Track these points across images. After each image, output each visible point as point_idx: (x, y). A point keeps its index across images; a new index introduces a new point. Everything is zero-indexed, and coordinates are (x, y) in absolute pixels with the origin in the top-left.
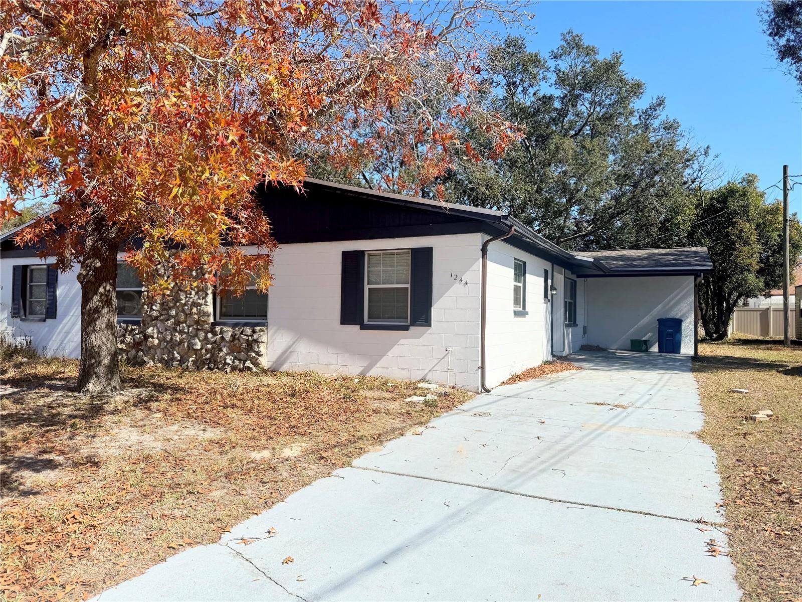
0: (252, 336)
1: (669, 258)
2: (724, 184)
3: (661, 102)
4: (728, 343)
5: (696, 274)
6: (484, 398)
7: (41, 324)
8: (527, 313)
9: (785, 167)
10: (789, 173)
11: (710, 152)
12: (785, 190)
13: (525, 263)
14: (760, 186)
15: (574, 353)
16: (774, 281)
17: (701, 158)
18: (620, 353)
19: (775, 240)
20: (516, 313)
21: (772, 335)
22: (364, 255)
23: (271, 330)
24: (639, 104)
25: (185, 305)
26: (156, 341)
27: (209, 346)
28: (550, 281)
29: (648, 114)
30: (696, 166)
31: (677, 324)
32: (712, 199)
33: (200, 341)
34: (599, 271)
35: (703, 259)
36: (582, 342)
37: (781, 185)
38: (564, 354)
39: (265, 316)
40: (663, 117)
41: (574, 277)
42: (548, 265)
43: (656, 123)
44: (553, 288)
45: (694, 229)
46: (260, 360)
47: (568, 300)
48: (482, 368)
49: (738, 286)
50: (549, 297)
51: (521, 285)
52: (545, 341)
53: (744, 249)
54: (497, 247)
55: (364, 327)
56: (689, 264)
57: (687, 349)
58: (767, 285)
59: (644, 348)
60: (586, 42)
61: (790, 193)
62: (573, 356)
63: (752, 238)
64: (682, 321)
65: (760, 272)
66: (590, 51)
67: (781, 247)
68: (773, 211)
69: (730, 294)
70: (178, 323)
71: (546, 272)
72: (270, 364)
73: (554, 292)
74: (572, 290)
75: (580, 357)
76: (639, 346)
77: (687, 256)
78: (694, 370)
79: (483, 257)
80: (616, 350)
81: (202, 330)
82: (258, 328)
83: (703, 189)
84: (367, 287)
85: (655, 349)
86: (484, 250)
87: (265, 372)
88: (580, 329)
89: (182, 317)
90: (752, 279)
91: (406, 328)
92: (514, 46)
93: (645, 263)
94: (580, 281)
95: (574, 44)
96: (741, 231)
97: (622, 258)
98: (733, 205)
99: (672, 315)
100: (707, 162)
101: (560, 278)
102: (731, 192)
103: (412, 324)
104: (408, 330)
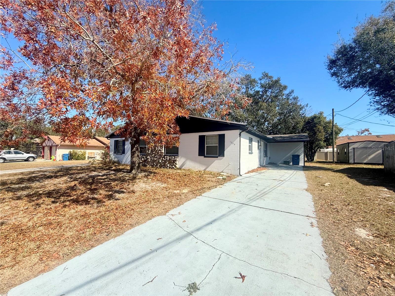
0: (174, 159)
1: (296, 137)
3: (293, 91)
4: (314, 162)
5: (304, 141)
6: (240, 177)
7: (121, 155)
8: (253, 153)
9: (333, 109)
10: (334, 111)
11: (308, 105)
13: (252, 138)
14: (325, 115)
16: (329, 144)
17: (305, 107)
18: (280, 165)
19: (329, 131)
20: (250, 153)
21: (329, 160)
22: (205, 136)
23: (180, 157)
24: (286, 92)
25: (157, 150)
26: (150, 160)
27: (163, 161)
28: (259, 144)
29: (289, 95)
30: (304, 110)
31: (298, 156)
32: (309, 119)
33: (161, 160)
34: (274, 141)
35: (307, 137)
36: (269, 161)
37: (332, 115)
38: (264, 165)
39: (178, 154)
40: (293, 96)
41: (266, 143)
42: (259, 139)
43: (291, 98)
44: (260, 146)
45: (303, 128)
46: (176, 165)
47: (265, 149)
48: (240, 169)
49: (318, 145)
50: (259, 148)
51: (251, 145)
52: (258, 161)
53: (319, 134)
54: (243, 134)
55: (205, 157)
56: (302, 139)
57: (301, 164)
58: (327, 145)
59: (288, 164)
60: (269, 75)
61: (334, 117)
62: (266, 166)
63: (322, 131)
65: (325, 141)
66: (271, 77)
67: (332, 133)
68: (329, 123)
69: (315, 148)
70: (155, 155)
71: (258, 141)
72: (179, 167)
74: (266, 146)
75: (268, 166)
76: (286, 163)
77: (301, 136)
78: (304, 170)
79: (240, 137)
81: (161, 157)
82: (176, 157)
83: (306, 116)
84: (206, 145)
85: (291, 164)
86: (240, 135)
87: (178, 169)
88: (268, 158)
90: (322, 143)
91: (217, 157)
92: (248, 77)
93: (288, 138)
94: (268, 144)
95: (266, 75)
96: (318, 129)
97: (281, 137)
98: (316, 121)
99: (296, 154)
100: (307, 108)
101: (262, 143)
102: (315, 117)
103: (219, 156)
104: (217, 158)
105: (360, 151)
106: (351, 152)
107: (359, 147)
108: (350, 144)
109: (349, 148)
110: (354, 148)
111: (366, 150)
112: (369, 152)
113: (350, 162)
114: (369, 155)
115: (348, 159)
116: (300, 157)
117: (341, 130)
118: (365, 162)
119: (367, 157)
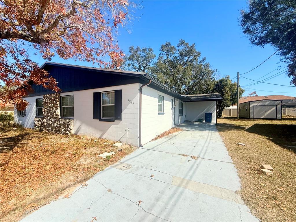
0: (68, 123)
1: (208, 96)
2: (221, 79)
3: (205, 58)
4: (222, 118)
5: (216, 100)
6: (140, 150)
7: (23, 118)
8: (164, 113)
9: (238, 73)
10: (239, 74)
11: (217, 70)
12: (238, 78)
13: (163, 97)
14: (230, 79)
15: (182, 123)
16: (234, 102)
17: (215, 72)
18: (195, 123)
19: (234, 92)
20: (159, 114)
21: (232, 116)
22: (101, 94)
23: (75, 120)
24: (200, 59)
25: (52, 112)
26: (46, 124)
27: (58, 126)
28: (174, 103)
29: (201, 62)
30: (214, 74)
32: (218, 82)
33: (56, 124)
34: (189, 100)
35: (219, 96)
36: (184, 120)
37: (237, 77)
38: (179, 124)
39: (73, 116)
40: (205, 62)
41: (182, 102)
42: (173, 98)
43: (204, 64)
44: (175, 105)
45: (214, 89)
46: (71, 131)
47: (180, 108)
48: (140, 137)
49: (225, 104)
50: (174, 108)
51: (162, 104)
52: (172, 121)
53: (227, 94)
54: (145, 88)
55: (100, 120)
56: (215, 98)
57: (214, 121)
58: (233, 104)
59: (201, 121)
61: (239, 79)
62: (181, 125)
63: (229, 92)
64: (212, 114)
65: (231, 100)
67: (236, 94)
68: (234, 84)
69: (223, 106)
71: (172, 100)
72: (75, 132)
73: (175, 106)
74: (181, 106)
75: (183, 125)
76: (200, 120)
77: (213, 95)
79: (140, 93)
80: (194, 121)
81: (56, 120)
82: (70, 120)
83: (215, 80)
84: (102, 105)
85: (204, 121)
86: (140, 90)
88: (184, 116)
89: (51, 116)
90: (229, 102)
92: (168, 44)
93: (202, 97)
94: (184, 103)
96: (226, 90)
97: (195, 96)
98: (223, 83)
99: (209, 112)
100: (217, 73)
101: (177, 102)
102: (223, 80)
103: (115, 119)
104: (114, 121)
105: (259, 108)
106: (252, 109)
107: (258, 105)
108: (251, 103)
109: (250, 106)
110: (254, 106)
111: (264, 108)
112: (266, 109)
113: (251, 118)
114: (266, 112)
115: (249, 115)
116: (212, 115)
117: (243, 91)
118: (262, 117)
119: (264, 114)
